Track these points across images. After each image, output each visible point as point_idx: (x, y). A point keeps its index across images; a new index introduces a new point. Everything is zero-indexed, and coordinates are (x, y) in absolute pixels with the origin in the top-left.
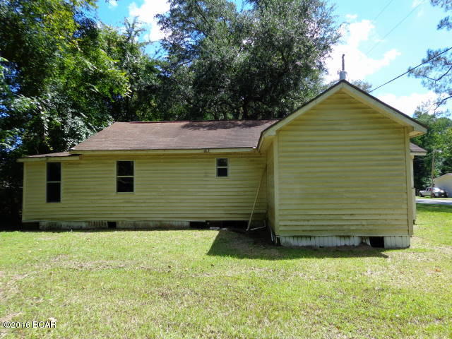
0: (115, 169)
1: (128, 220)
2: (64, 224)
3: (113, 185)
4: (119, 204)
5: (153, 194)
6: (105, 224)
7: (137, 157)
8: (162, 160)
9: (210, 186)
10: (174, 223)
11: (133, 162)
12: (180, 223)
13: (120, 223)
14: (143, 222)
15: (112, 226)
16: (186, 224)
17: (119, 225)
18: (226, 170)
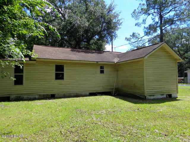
0: (54, 68)
1: (61, 93)
2: (25, 97)
3: (54, 76)
4: (57, 86)
5: (73, 80)
6: (49, 95)
7: (66, 63)
8: (77, 65)
9: (97, 77)
10: (82, 94)
11: (63, 65)
12: (85, 94)
13: (57, 95)
14: (68, 94)
15: (53, 97)
16: (88, 94)
17: (56, 96)
18: (103, 71)
